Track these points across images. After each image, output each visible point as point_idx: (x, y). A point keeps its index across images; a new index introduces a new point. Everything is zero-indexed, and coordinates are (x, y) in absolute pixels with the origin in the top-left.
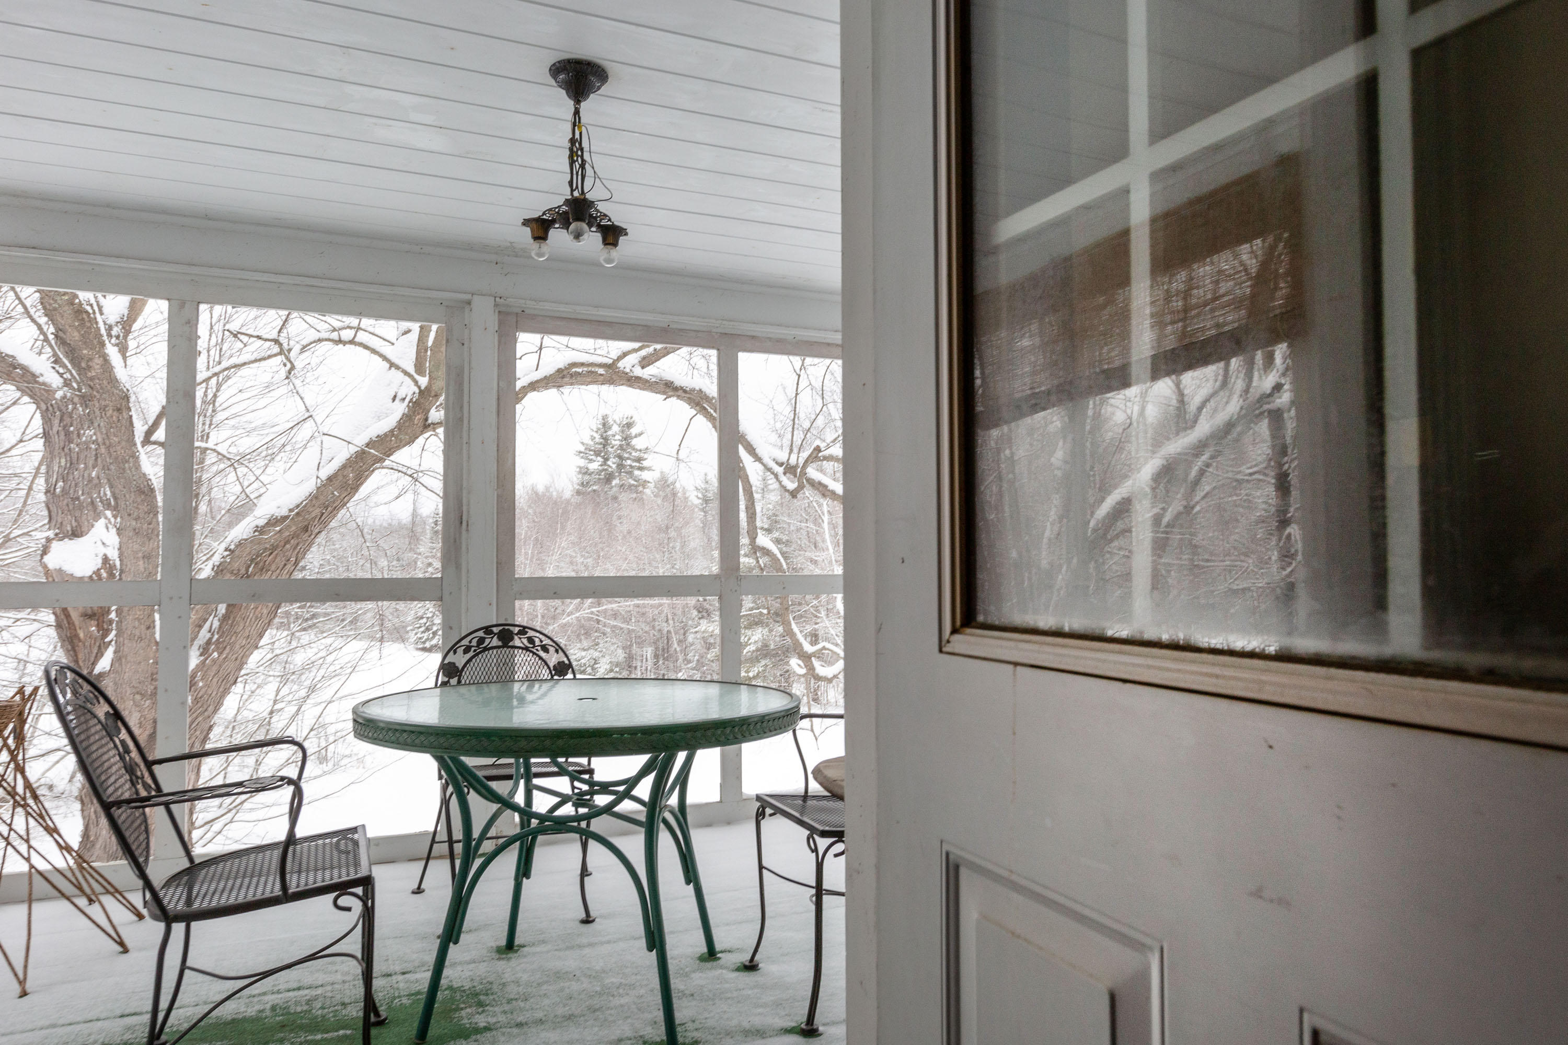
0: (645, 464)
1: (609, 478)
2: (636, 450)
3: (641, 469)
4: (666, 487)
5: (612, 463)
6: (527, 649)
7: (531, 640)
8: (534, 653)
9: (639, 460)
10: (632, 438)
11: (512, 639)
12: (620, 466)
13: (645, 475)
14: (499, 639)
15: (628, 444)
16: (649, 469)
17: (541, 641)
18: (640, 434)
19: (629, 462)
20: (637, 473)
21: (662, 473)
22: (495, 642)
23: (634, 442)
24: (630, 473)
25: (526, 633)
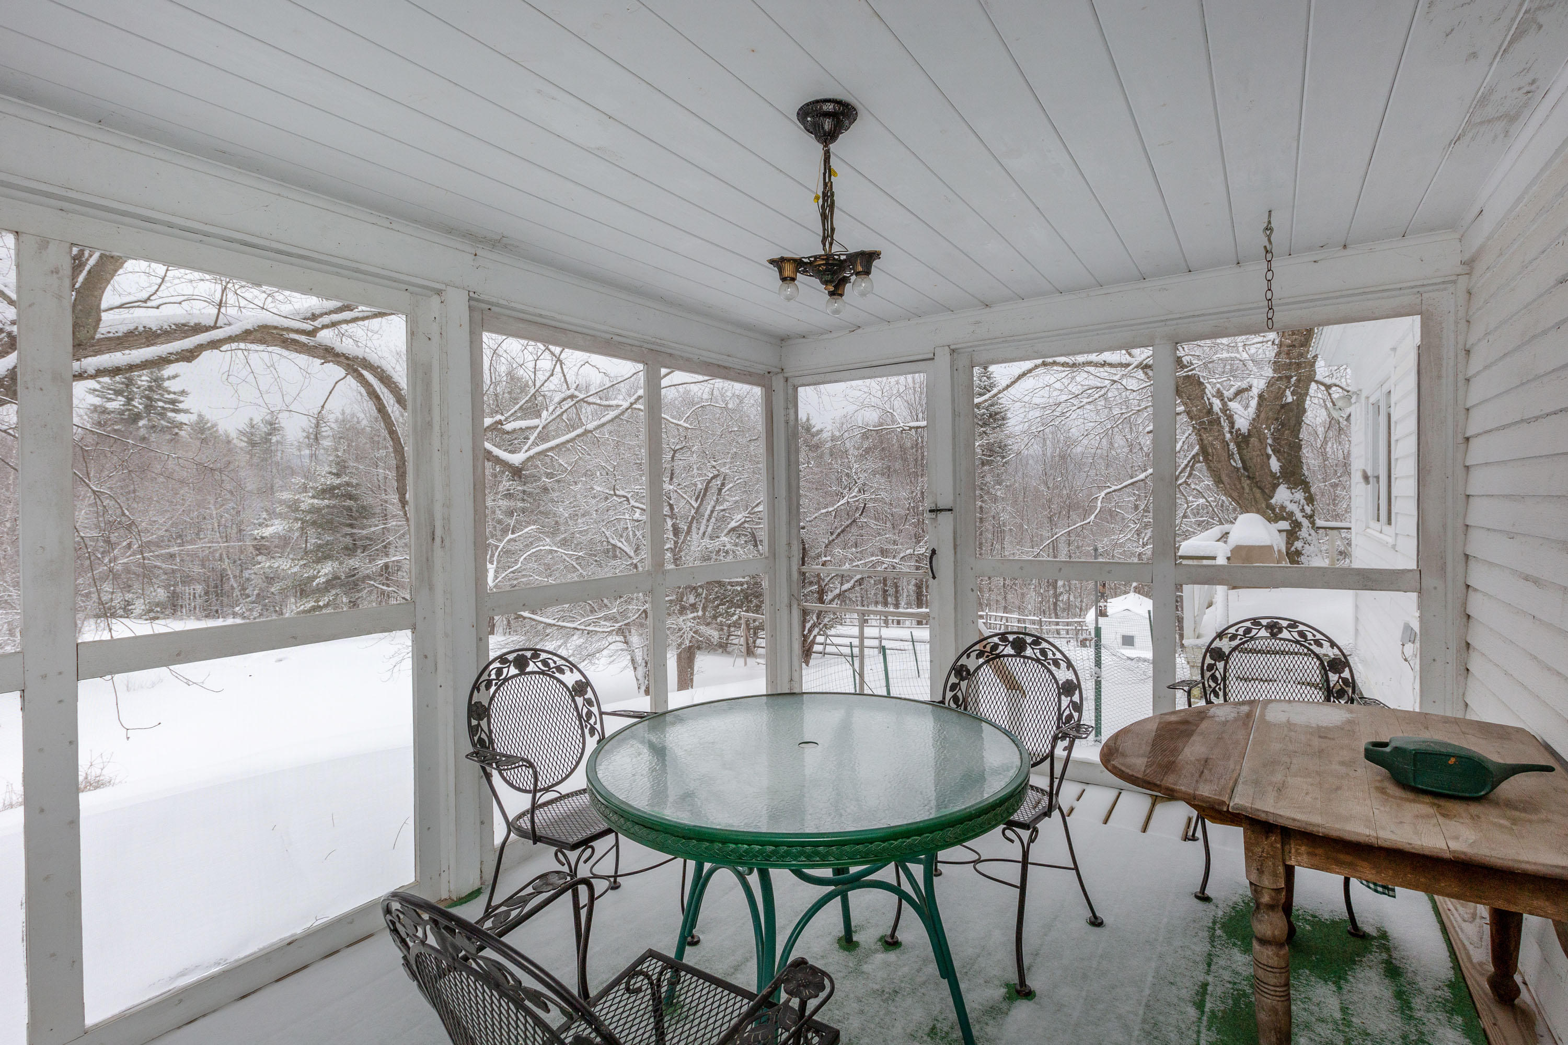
0: (181, 406)
1: (136, 417)
2: (169, 393)
3: (174, 411)
4: (203, 430)
5: (138, 404)
6: (543, 673)
7: (545, 663)
8: (551, 676)
9: (173, 402)
10: (164, 380)
11: (528, 665)
12: (149, 408)
13: (181, 418)
14: (516, 667)
15: (159, 386)
16: (186, 411)
17: (555, 662)
18: (175, 377)
19: (161, 404)
20: (170, 414)
21: (200, 415)
22: (513, 671)
23: (166, 384)
24: (162, 415)
25: (539, 656)
